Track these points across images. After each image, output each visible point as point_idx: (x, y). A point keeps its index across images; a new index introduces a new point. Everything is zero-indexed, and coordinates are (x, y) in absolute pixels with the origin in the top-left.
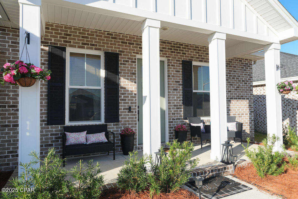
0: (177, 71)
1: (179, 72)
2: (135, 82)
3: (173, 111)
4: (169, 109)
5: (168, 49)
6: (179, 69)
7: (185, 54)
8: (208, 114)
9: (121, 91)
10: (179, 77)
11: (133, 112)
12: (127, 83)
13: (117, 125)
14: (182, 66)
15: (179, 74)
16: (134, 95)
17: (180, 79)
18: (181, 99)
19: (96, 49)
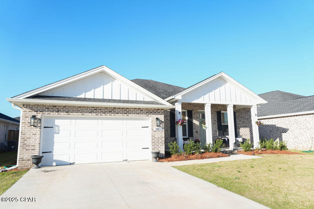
1: (215, 116)
2: (198, 121)
3: (214, 133)
7: (218, 108)
8: (228, 135)
9: (194, 125)
11: (198, 133)
12: (195, 122)
13: (192, 138)
14: (217, 114)
16: (198, 126)
17: (216, 119)
18: (217, 128)
19: (184, 109)
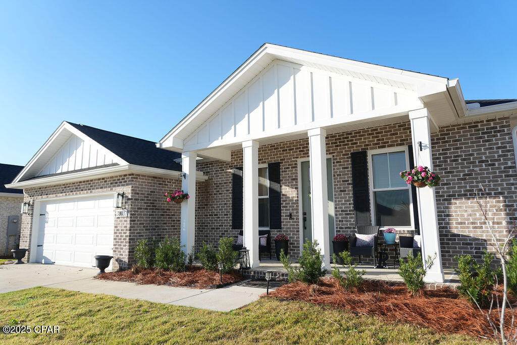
0: (343, 168)
1: (347, 168)
2: (296, 188)
3: (340, 218)
4: (336, 215)
5: (332, 143)
6: (347, 164)
7: (355, 143)
9: (283, 198)
10: (348, 174)
11: (294, 219)
12: (288, 190)
13: (279, 231)
14: (352, 161)
15: (348, 171)
16: (294, 201)
18: (352, 202)
19: (262, 163)
